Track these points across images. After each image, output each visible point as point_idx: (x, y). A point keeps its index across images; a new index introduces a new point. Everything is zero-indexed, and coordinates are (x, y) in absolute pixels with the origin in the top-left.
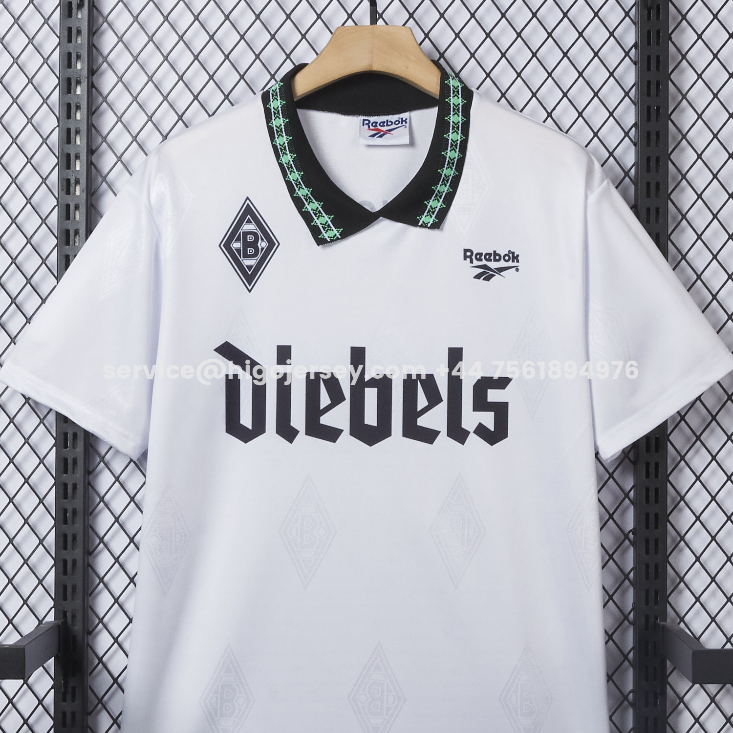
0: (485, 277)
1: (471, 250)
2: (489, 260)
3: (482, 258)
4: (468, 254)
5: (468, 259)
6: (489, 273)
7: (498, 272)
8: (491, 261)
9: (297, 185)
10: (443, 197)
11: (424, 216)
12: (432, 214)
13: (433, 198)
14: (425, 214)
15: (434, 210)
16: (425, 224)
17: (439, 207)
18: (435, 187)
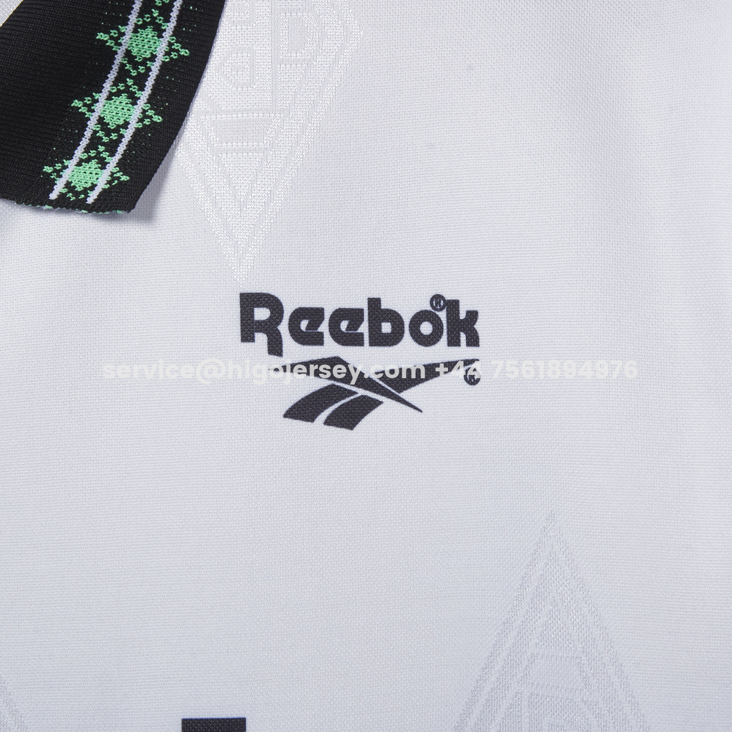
0: (337, 409)
1: (273, 296)
2: (352, 339)
3: (320, 330)
4: (262, 314)
5: (261, 338)
6: (355, 393)
7: (393, 391)
8: (361, 344)
10: (150, 83)
11: (71, 164)
12: (105, 155)
13: (108, 86)
14: (79, 153)
15: (114, 136)
16: (77, 194)
17: (134, 125)
18: (109, 33)
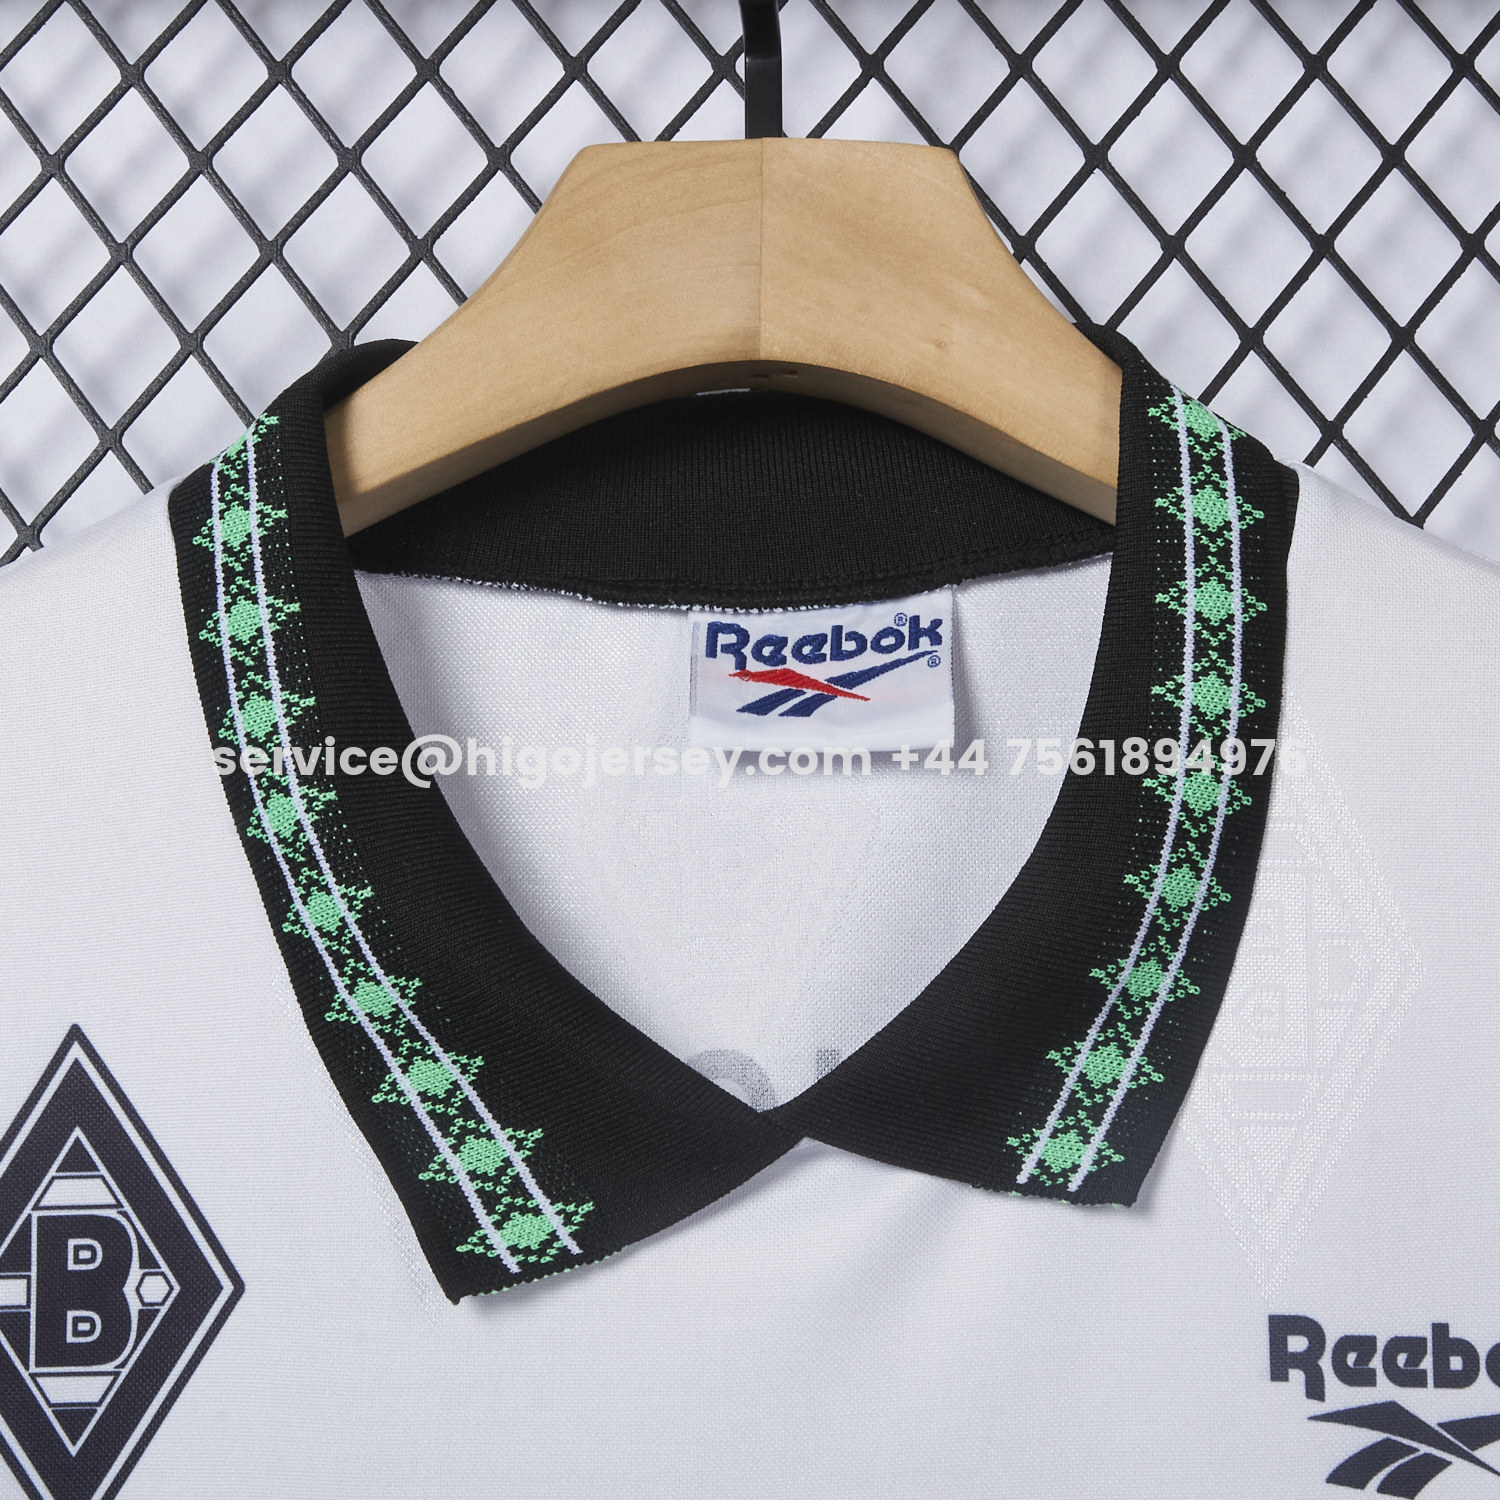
0: (1393, 1472)
1: (1311, 1321)
2: (1411, 1378)
3: (1371, 1365)
4: (1297, 1344)
5: (1297, 1376)
6: (1417, 1450)
7: (1465, 1448)
8: (1424, 1384)
9: (340, 961)
10: (1147, 1029)
11: (1044, 1134)
12: (1087, 1123)
13: (1093, 1033)
14: (1053, 1120)
15: (1099, 1098)
16: (1053, 1177)
17: (1125, 1084)
18: (1105, 969)
